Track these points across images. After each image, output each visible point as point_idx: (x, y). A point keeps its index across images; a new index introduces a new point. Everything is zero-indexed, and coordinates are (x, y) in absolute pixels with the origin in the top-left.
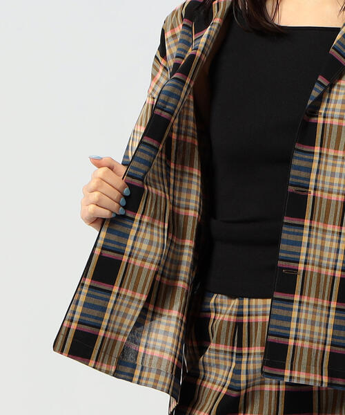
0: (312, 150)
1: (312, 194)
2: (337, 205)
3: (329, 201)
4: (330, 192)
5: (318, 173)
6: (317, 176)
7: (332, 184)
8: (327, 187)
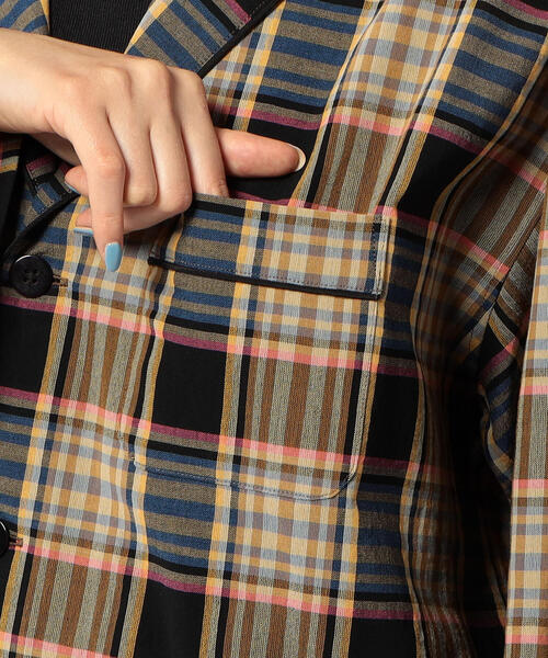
0: (27, 405)
1: (25, 550)
2: (103, 586)
3: (80, 573)
4: (85, 542)
5: (43, 479)
6: (41, 491)
7: (90, 517)
8: (74, 525)
